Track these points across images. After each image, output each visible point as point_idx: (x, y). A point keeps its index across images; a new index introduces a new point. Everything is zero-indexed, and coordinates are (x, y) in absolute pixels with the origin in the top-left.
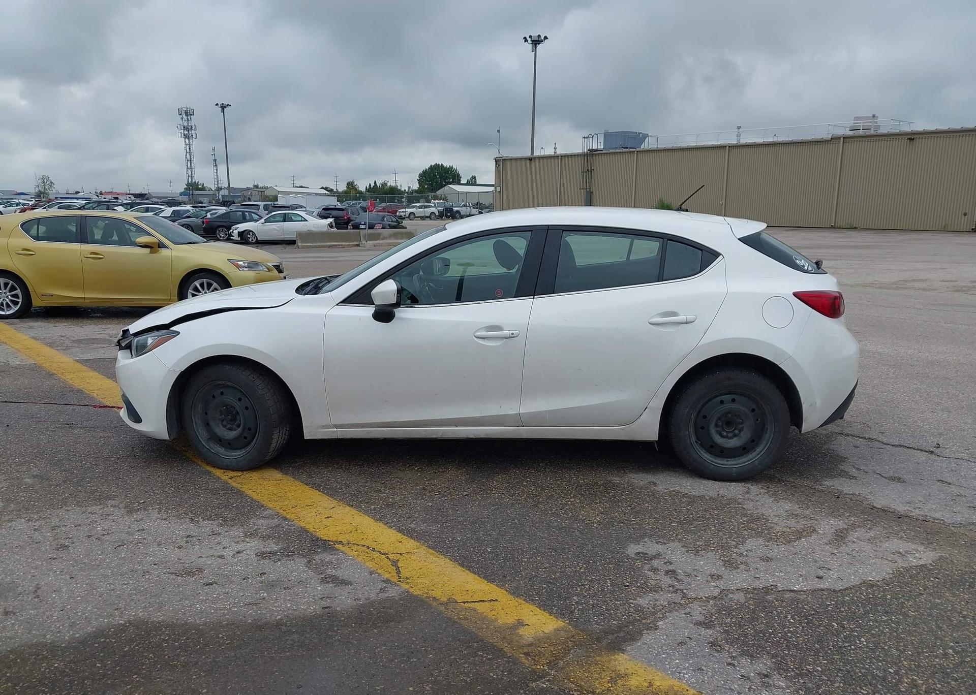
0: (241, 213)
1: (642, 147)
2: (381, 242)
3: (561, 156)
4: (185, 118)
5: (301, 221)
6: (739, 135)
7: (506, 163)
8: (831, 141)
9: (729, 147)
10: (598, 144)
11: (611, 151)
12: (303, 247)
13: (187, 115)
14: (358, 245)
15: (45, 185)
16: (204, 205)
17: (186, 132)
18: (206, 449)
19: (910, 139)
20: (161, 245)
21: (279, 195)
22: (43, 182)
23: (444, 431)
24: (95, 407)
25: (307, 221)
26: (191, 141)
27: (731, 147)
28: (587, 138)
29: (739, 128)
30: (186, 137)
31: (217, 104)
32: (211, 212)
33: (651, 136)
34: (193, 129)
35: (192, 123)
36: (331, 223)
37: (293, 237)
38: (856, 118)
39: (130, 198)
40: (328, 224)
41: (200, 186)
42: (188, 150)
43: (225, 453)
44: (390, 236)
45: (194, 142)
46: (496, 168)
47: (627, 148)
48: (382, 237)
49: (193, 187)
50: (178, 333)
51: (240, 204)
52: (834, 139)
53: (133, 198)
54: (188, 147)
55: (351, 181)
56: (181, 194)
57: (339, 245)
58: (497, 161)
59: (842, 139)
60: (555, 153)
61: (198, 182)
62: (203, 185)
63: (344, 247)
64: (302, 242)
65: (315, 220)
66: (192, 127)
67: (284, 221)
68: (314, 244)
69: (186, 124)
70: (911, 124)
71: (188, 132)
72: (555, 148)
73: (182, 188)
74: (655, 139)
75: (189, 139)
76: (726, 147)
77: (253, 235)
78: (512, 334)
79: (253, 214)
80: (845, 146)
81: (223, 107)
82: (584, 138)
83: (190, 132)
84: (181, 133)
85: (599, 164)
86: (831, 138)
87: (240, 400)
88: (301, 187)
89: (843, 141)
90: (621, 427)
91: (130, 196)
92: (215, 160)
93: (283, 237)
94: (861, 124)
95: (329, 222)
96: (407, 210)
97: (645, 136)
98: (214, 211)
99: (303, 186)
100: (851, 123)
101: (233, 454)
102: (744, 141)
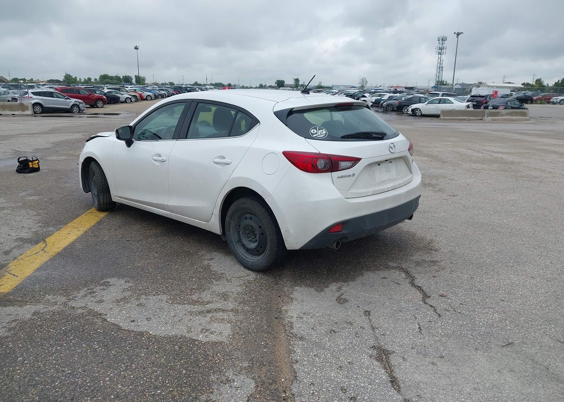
2: (500, 118)
4: (441, 42)
5: (450, 103)
12: (443, 119)
13: (442, 41)
14: (481, 119)
15: (363, 83)
17: (440, 51)
22: (363, 81)
25: (453, 103)
26: (442, 56)
30: (440, 54)
31: (455, 33)
34: (445, 48)
35: (445, 46)
36: (469, 105)
37: (439, 113)
39: (403, 89)
40: (466, 106)
41: (444, 83)
42: (439, 61)
44: (507, 114)
45: (444, 57)
48: (501, 114)
49: (440, 84)
53: (404, 89)
54: (439, 60)
55: (540, 78)
56: (432, 88)
57: (467, 119)
61: (444, 80)
62: (446, 82)
63: (470, 120)
64: (444, 116)
65: (459, 103)
66: (444, 48)
67: (439, 103)
68: (451, 118)
69: (441, 46)
71: (441, 50)
73: (433, 84)
75: (441, 55)
77: (420, 111)
78: (164, 159)
81: (458, 34)
83: (442, 51)
84: (437, 51)
88: (509, 83)
91: (403, 88)
95: (467, 104)
96: (558, 98)
99: (511, 82)
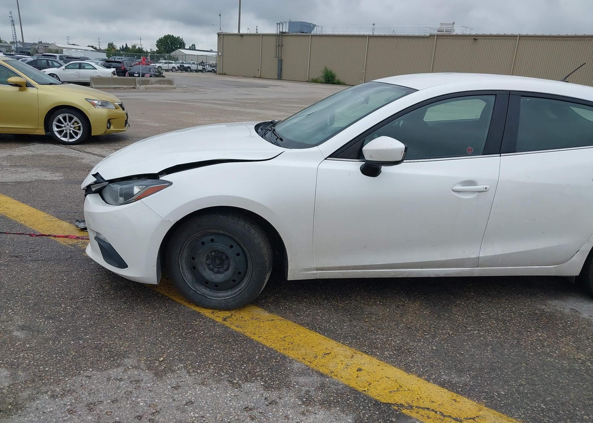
0: (46, 61)
1: (312, 33)
2: (150, 86)
3: (262, 35)
5: (92, 69)
6: (373, 29)
7: (225, 37)
8: (429, 37)
9: (369, 36)
10: (286, 29)
11: (295, 34)
12: (96, 88)
14: (134, 88)
16: (12, 53)
18: (192, 291)
19: (475, 39)
20: (28, 85)
21: (64, 50)
23: (410, 272)
24: (31, 235)
25: (97, 69)
27: (370, 36)
28: (279, 24)
29: (374, 25)
32: (22, 59)
33: (318, 26)
36: (114, 71)
37: (87, 80)
38: (442, 24)
40: (112, 72)
43: (211, 294)
44: (157, 82)
46: (219, 40)
47: (304, 33)
48: (150, 82)
50: (171, 184)
51: (41, 55)
52: (432, 36)
55: (111, 43)
57: (121, 87)
58: (219, 35)
59: (436, 36)
60: (257, 32)
63: (125, 89)
64: (94, 85)
65: (102, 69)
67: (80, 68)
68: (103, 86)
70: (472, 30)
72: (257, 30)
74: (321, 28)
76: (367, 36)
77: (56, 77)
78: (486, 188)
79: (54, 62)
80: (437, 41)
82: (278, 24)
85: (287, 41)
86: (430, 36)
87: (231, 247)
89: (437, 38)
90: (555, 266)
92: (13, 21)
93: (79, 80)
94: (444, 28)
95: (113, 71)
96: (156, 65)
97: (314, 26)
98: (25, 59)
99: (75, 44)
100: (438, 26)
101: (220, 295)
102: (376, 33)
